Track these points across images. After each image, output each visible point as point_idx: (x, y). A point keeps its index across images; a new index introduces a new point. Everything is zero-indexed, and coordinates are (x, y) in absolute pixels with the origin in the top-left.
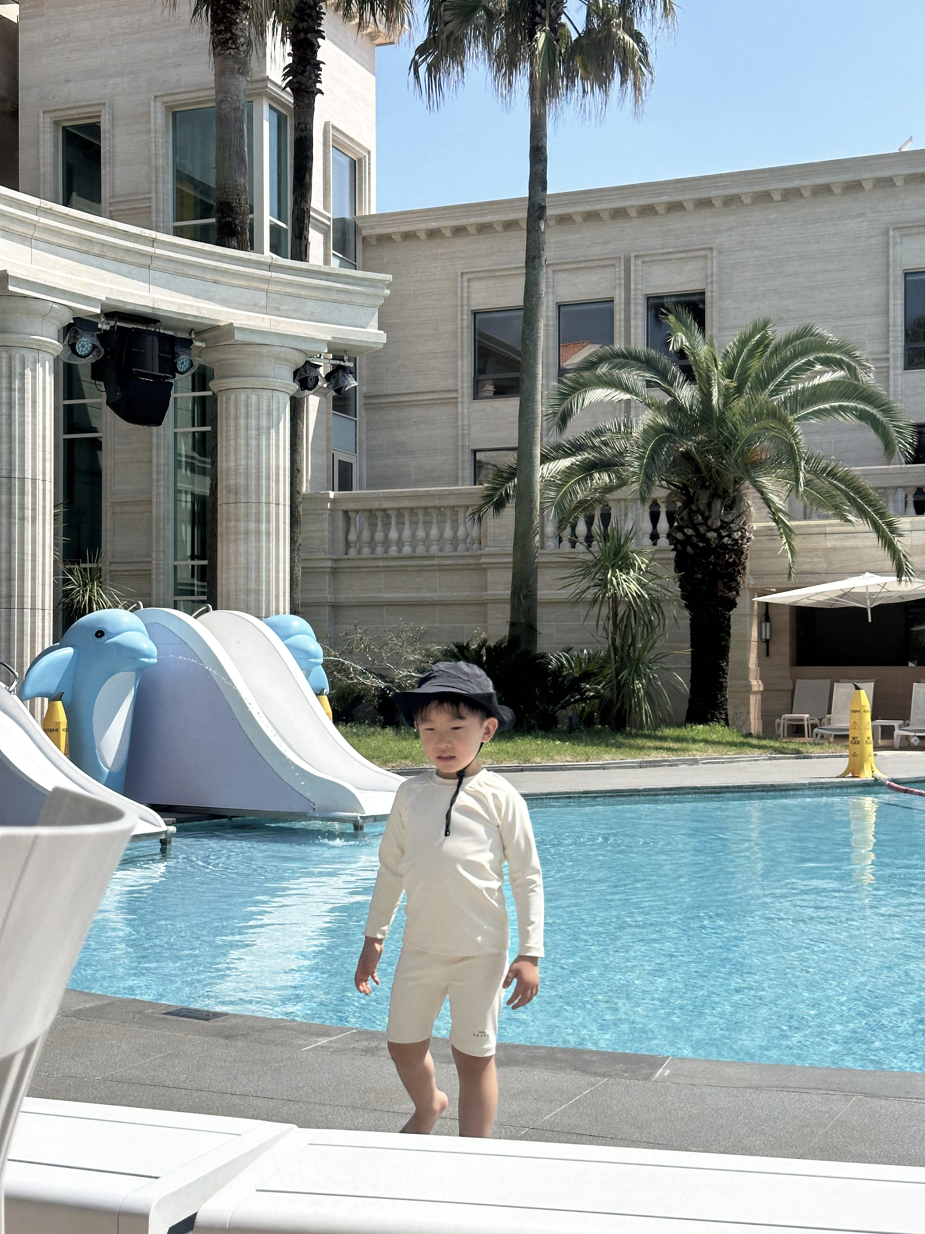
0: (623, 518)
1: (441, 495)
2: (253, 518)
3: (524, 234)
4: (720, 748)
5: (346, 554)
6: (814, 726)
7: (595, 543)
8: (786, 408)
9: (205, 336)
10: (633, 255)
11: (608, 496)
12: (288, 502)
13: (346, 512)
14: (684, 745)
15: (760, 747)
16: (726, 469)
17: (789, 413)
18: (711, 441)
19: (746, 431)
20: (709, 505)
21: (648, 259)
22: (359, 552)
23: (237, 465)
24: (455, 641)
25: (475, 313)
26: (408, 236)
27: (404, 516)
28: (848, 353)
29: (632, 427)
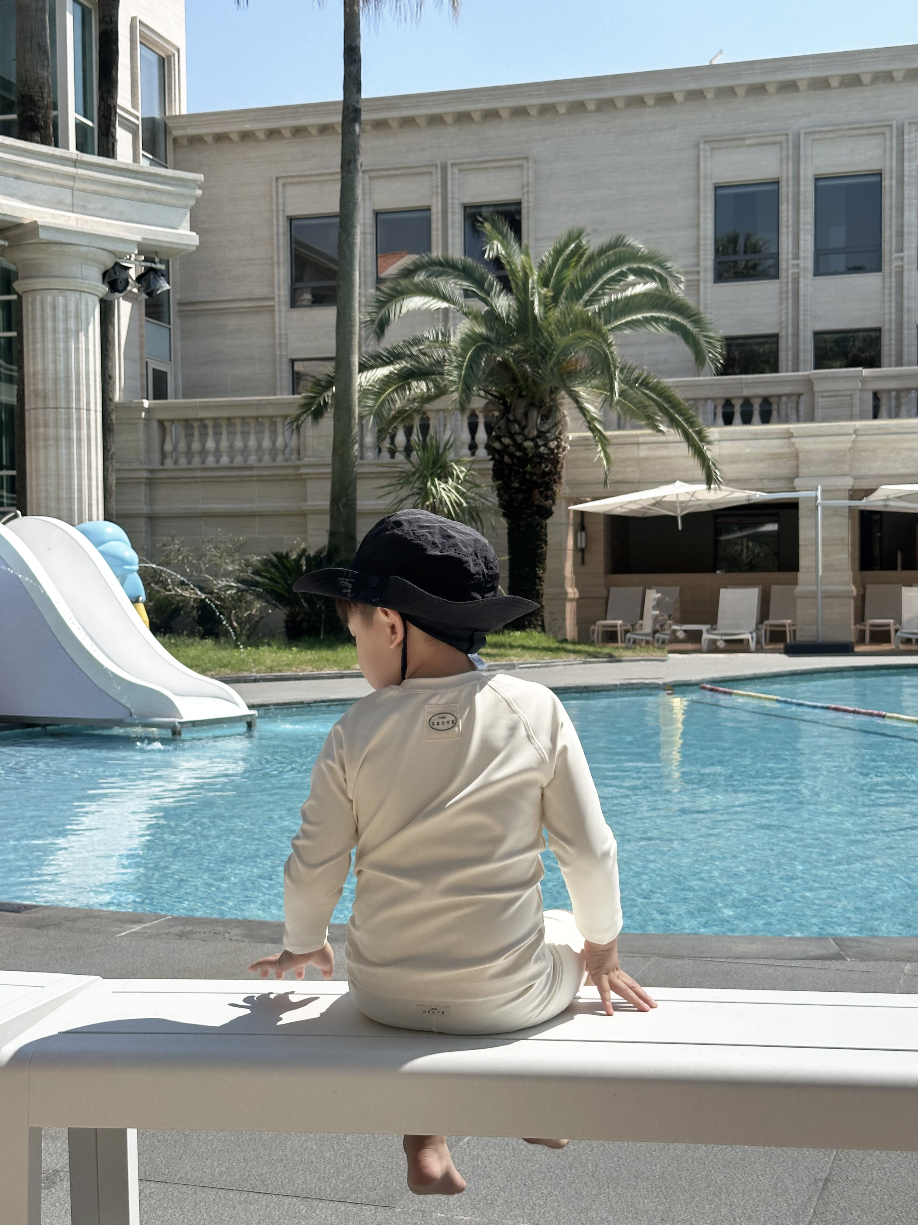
0: (442, 429)
1: (258, 405)
2: (63, 424)
3: (340, 138)
4: (537, 653)
5: (162, 464)
6: (627, 632)
7: (414, 453)
8: (600, 318)
9: (10, 234)
10: (449, 162)
11: (427, 406)
12: (99, 408)
13: (161, 422)
14: (502, 651)
15: (574, 652)
16: (542, 378)
17: (602, 322)
18: (527, 351)
19: (561, 341)
20: (526, 415)
21: (465, 167)
22: (176, 462)
23: (45, 370)
24: (274, 551)
25: (291, 219)
26: (220, 138)
27: (221, 426)
28: (660, 264)
29: (450, 336)
